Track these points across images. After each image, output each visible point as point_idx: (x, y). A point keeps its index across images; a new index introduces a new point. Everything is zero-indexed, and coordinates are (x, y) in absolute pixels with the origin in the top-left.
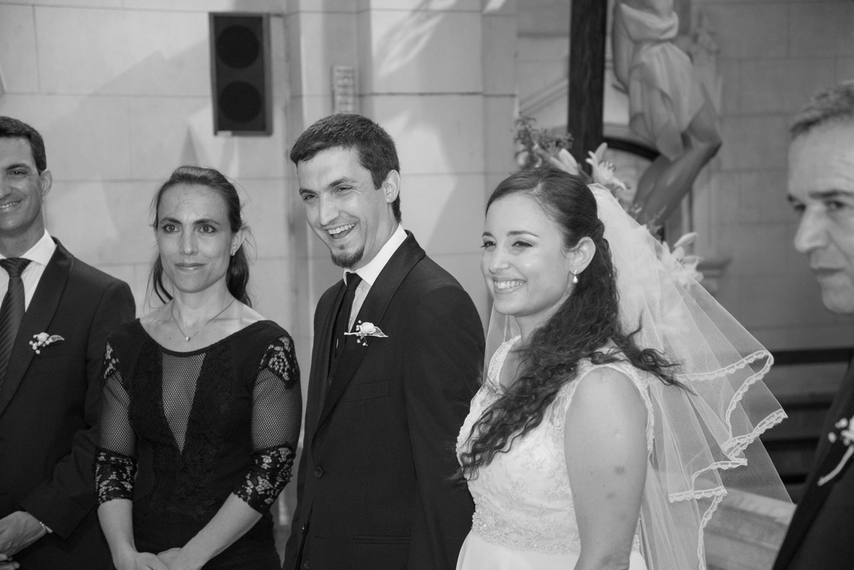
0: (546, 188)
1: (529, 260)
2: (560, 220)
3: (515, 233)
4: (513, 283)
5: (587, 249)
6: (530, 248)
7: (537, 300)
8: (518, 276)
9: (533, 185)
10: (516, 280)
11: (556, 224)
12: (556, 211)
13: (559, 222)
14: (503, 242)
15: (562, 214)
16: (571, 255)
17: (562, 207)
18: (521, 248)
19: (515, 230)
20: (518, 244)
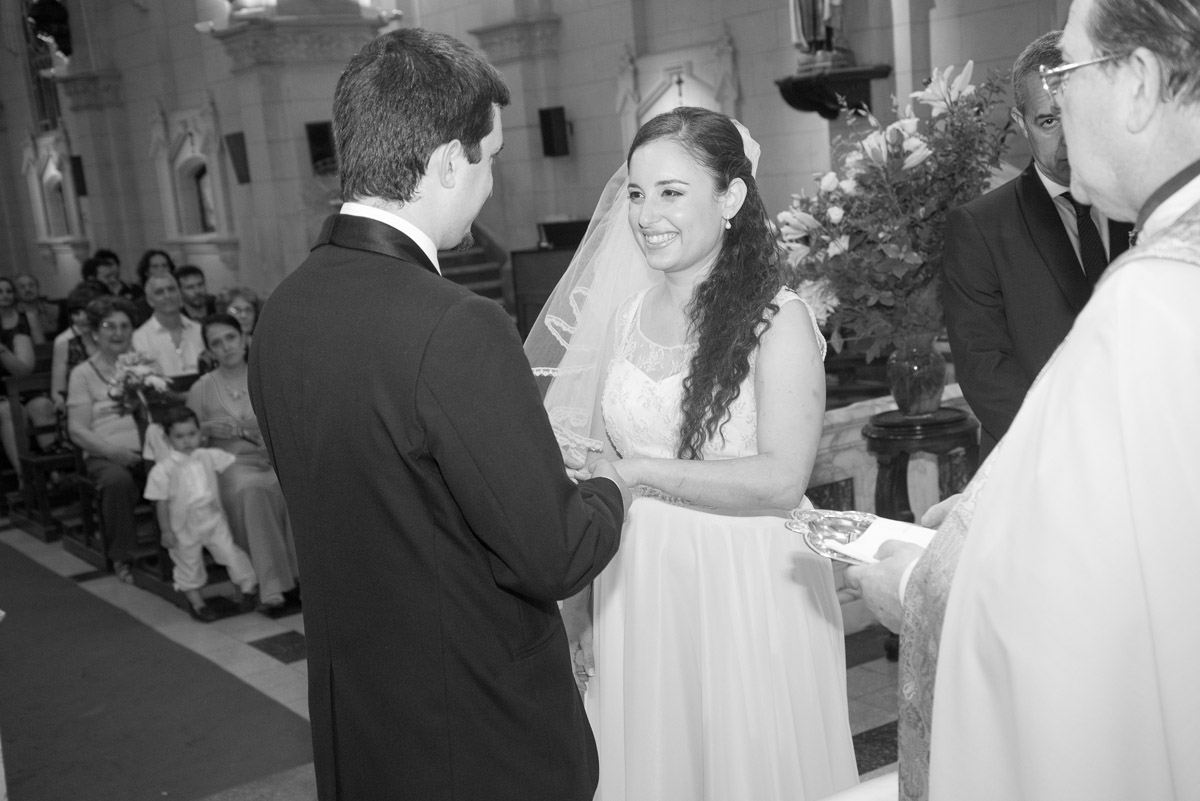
0: (691, 129)
1: (679, 210)
2: (710, 163)
3: (663, 183)
4: (666, 235)
5: (738, 190)
6: (681, 197)
7: (694, 249)
8: (672, 228)
9: (677, 129)
10: (668, 232)
11: (708, 169)
12: (704, 153)
13: (708, 165)
14: (652, 193)
15: (710, 156)
16: (722, 199)
17: (711, 150)
18: (671, 197)
19: (663, 180)
20: (668, 193)
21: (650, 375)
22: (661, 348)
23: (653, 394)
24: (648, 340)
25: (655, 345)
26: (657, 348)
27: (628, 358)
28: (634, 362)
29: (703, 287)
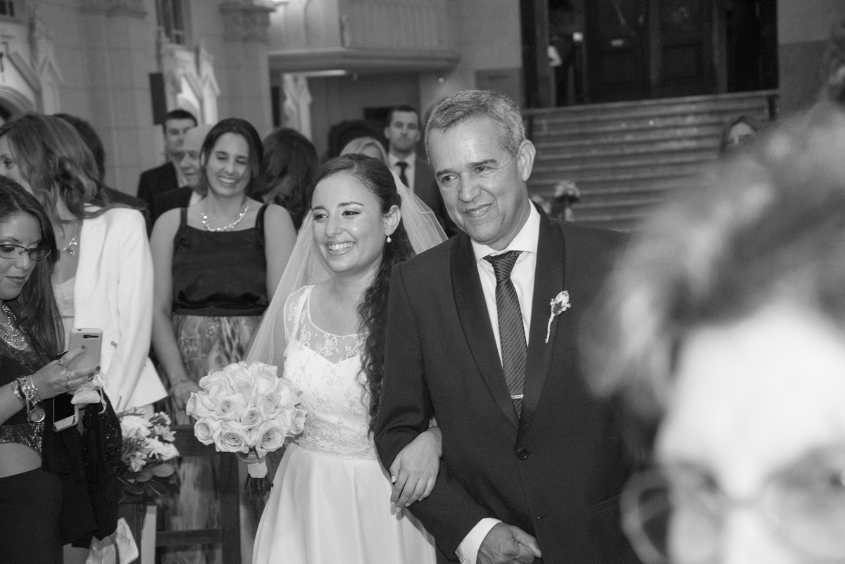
0: (361, 167)
1: (355, 226)
2: (377, 192)
3: (343, 204)
4: (345, 244)
6: (357, 215)
7: (366, 255)
8: (351, 239)
9: (351, 166)
10: (348, 242)
11: (375, 195)
12: (372, 184)
14: (335, 212)
15: (376, 186)
16: (385, 220)
18: (350, 216)
19: (344, 202)
20: (347, 213)
21: (328, 358)
22: (335, 337)
23: (334, 374)
24: (322, 331)
25: (329, 334)
26: (331, 337)
27: (306, 345)
28: (312, 348)
29: (370, 291)
